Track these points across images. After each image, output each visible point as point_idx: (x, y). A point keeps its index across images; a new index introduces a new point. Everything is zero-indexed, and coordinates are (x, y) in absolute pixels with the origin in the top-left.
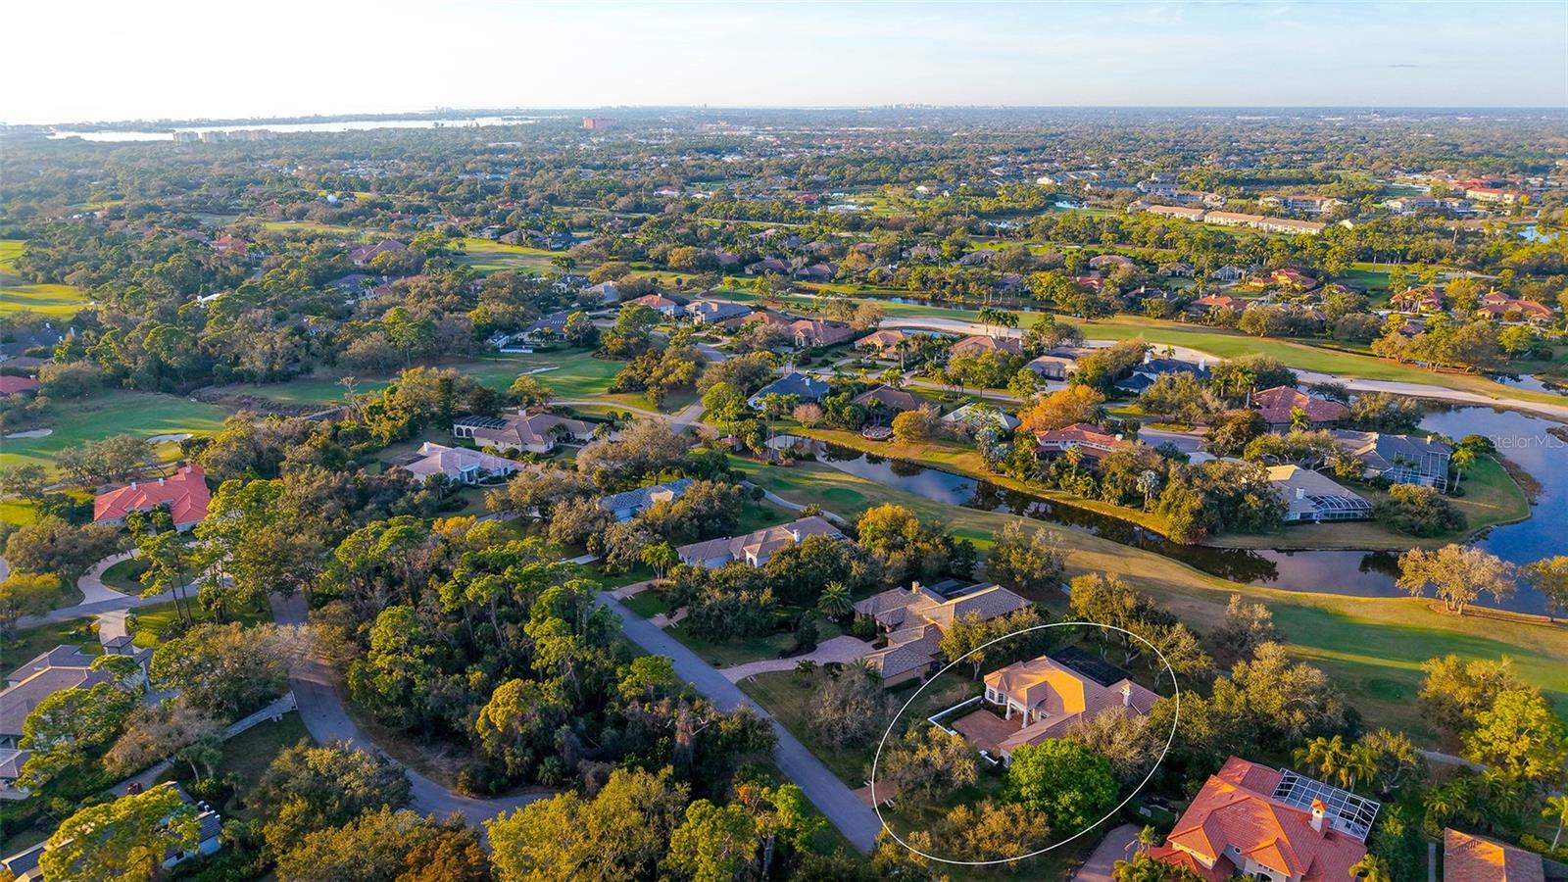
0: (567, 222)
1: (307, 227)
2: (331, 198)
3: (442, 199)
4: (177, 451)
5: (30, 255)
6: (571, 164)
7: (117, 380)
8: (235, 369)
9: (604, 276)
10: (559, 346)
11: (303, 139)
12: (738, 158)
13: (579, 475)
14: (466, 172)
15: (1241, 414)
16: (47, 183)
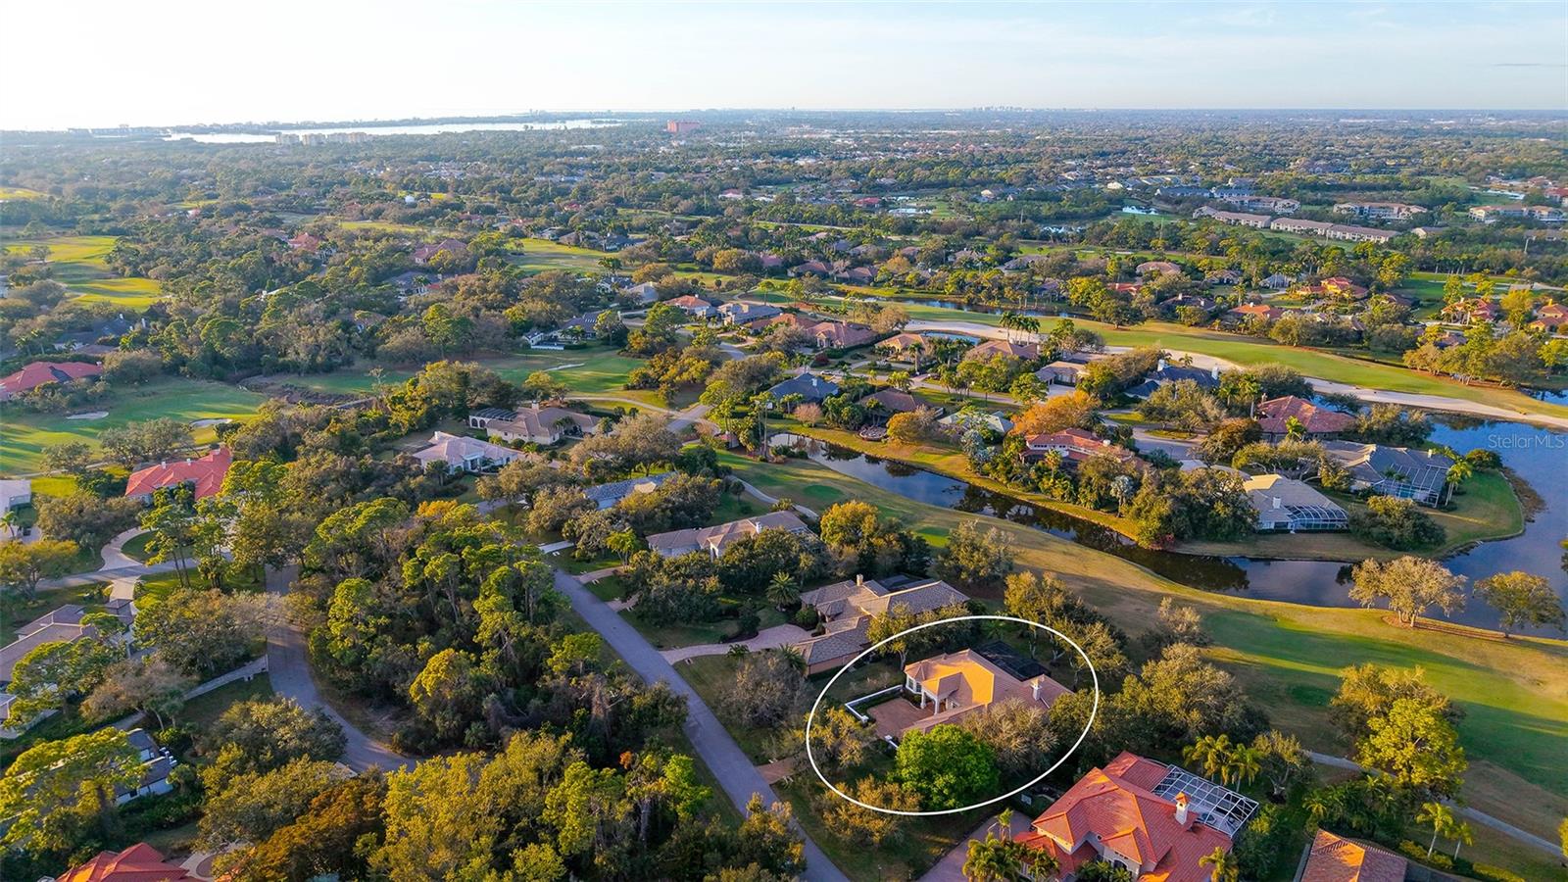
0: (626, 224)
1: (379, 226)
2: (409, 199)
3: (512, 201)
4: (213, 435)
5: (120, 250)
6: (645, 166)
7: (174, 369)
8: (281, 360)
9: (648, 276)
10: (589, 344)
11: (397, 142)
12: (811, 161)
13: (571, 466)
14: (543, 175)
15: (1238, 422)
16: (153, 182)
